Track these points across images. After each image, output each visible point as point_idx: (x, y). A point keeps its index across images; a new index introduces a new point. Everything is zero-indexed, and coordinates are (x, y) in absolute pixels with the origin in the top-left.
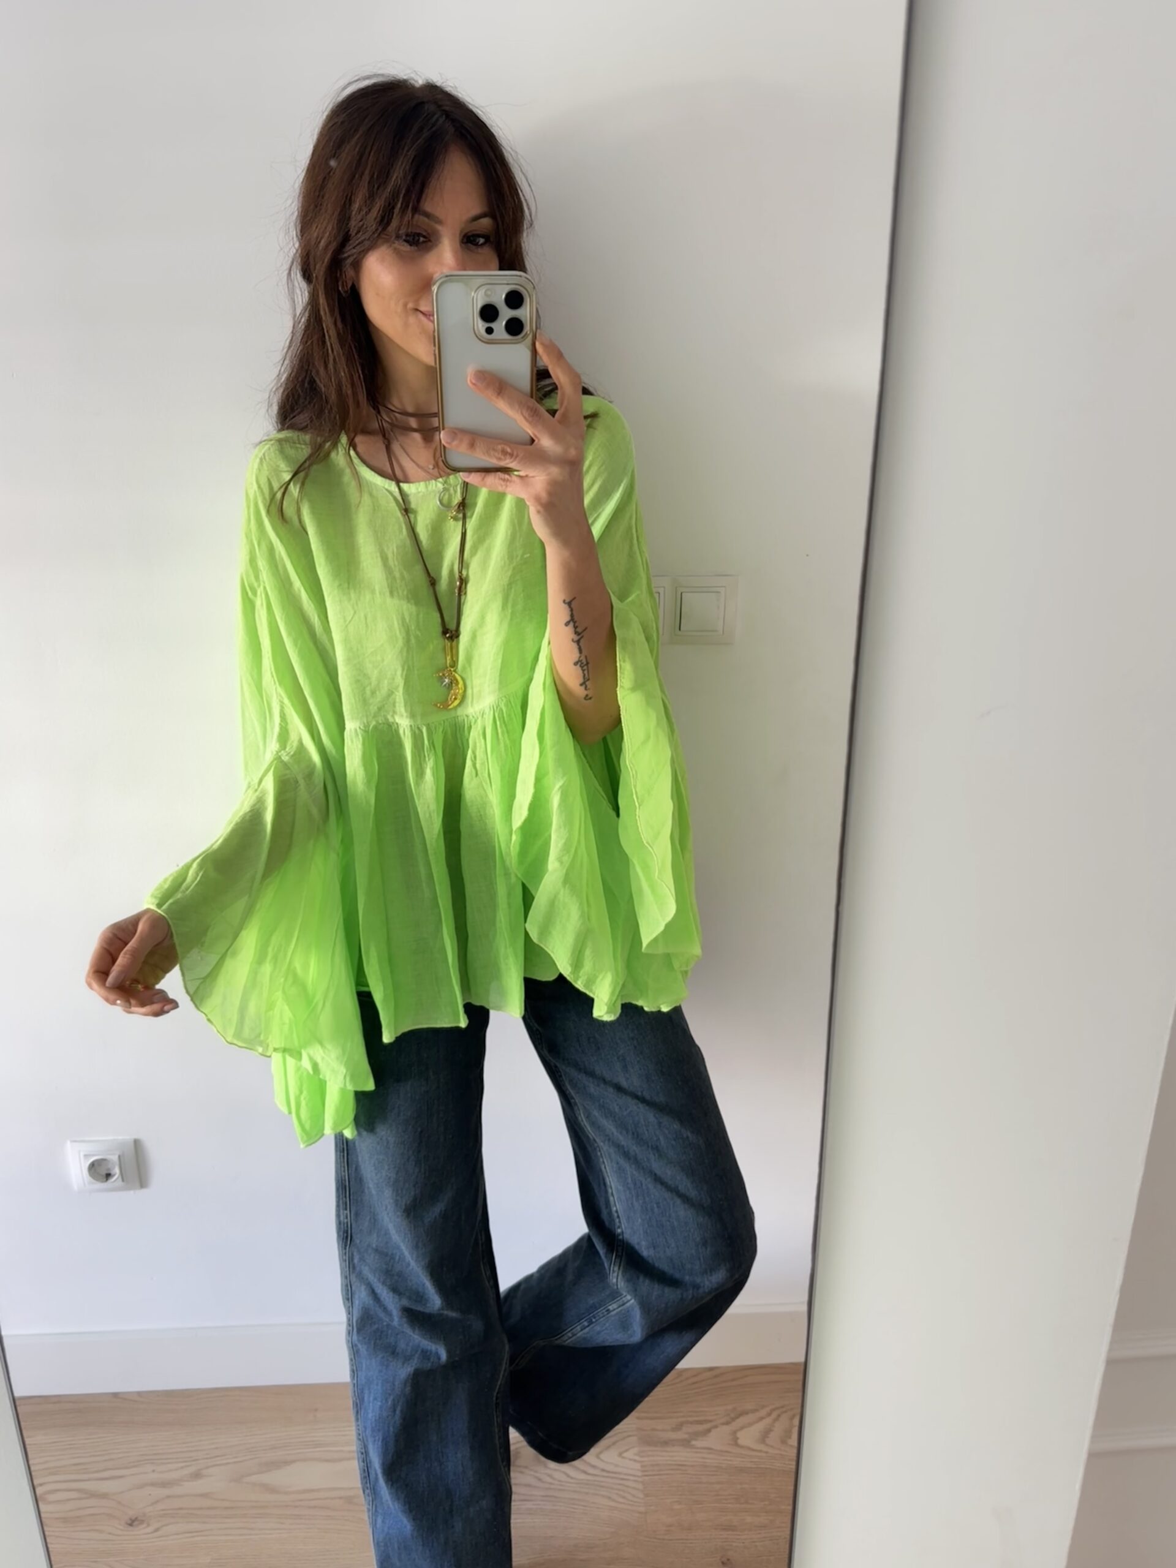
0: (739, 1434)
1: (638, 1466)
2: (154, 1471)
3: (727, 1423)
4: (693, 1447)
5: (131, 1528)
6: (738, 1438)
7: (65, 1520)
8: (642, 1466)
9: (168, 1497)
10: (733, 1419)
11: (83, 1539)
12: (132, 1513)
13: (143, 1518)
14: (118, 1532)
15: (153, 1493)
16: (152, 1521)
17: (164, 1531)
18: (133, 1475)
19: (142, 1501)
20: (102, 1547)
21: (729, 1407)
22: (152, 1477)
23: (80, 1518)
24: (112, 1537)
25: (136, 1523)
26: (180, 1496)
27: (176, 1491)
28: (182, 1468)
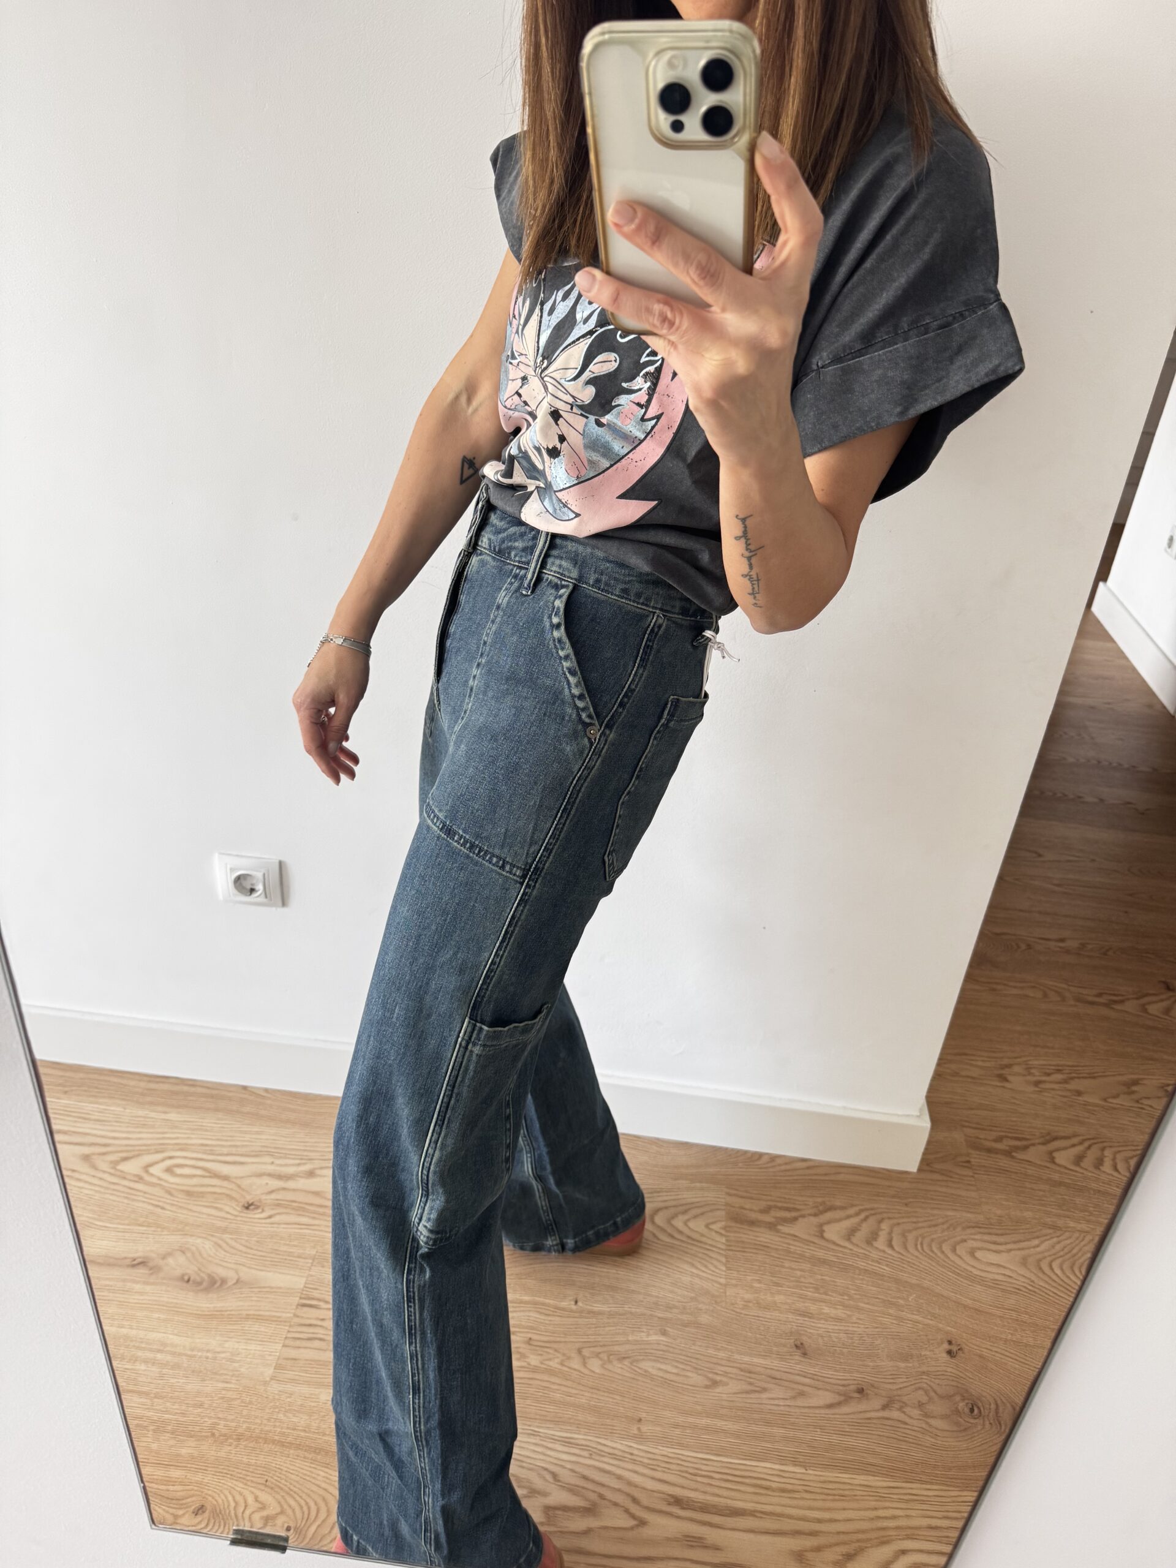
0: (825, 1228)
1: (723, 1240)
2: (273, 1163)
3: (815, 1215)
4: (778, 1231)
5: (246, 1211)
6: (822, 1232)
7: (189, 1194)
8: (727, 1240)
9: (284, 1189)
10: (822, 1212)
11: (203, 1213)
12: (249, 1198)
13: (259, 1204)
14: (236, 1213)
15: (270, 1182)
16: (266, 1209)
17: (276, 1219)
18: (253, 1163)
19: (258, 1188)
20: (219, 1223)
21: (820, 1200)
22: (270, 1168)
23: (202, 1195)
24: (229, 1216)
25: (252, 1207)
26: (294, 1190)
27: (291, 1184)
28: (298, 1165)
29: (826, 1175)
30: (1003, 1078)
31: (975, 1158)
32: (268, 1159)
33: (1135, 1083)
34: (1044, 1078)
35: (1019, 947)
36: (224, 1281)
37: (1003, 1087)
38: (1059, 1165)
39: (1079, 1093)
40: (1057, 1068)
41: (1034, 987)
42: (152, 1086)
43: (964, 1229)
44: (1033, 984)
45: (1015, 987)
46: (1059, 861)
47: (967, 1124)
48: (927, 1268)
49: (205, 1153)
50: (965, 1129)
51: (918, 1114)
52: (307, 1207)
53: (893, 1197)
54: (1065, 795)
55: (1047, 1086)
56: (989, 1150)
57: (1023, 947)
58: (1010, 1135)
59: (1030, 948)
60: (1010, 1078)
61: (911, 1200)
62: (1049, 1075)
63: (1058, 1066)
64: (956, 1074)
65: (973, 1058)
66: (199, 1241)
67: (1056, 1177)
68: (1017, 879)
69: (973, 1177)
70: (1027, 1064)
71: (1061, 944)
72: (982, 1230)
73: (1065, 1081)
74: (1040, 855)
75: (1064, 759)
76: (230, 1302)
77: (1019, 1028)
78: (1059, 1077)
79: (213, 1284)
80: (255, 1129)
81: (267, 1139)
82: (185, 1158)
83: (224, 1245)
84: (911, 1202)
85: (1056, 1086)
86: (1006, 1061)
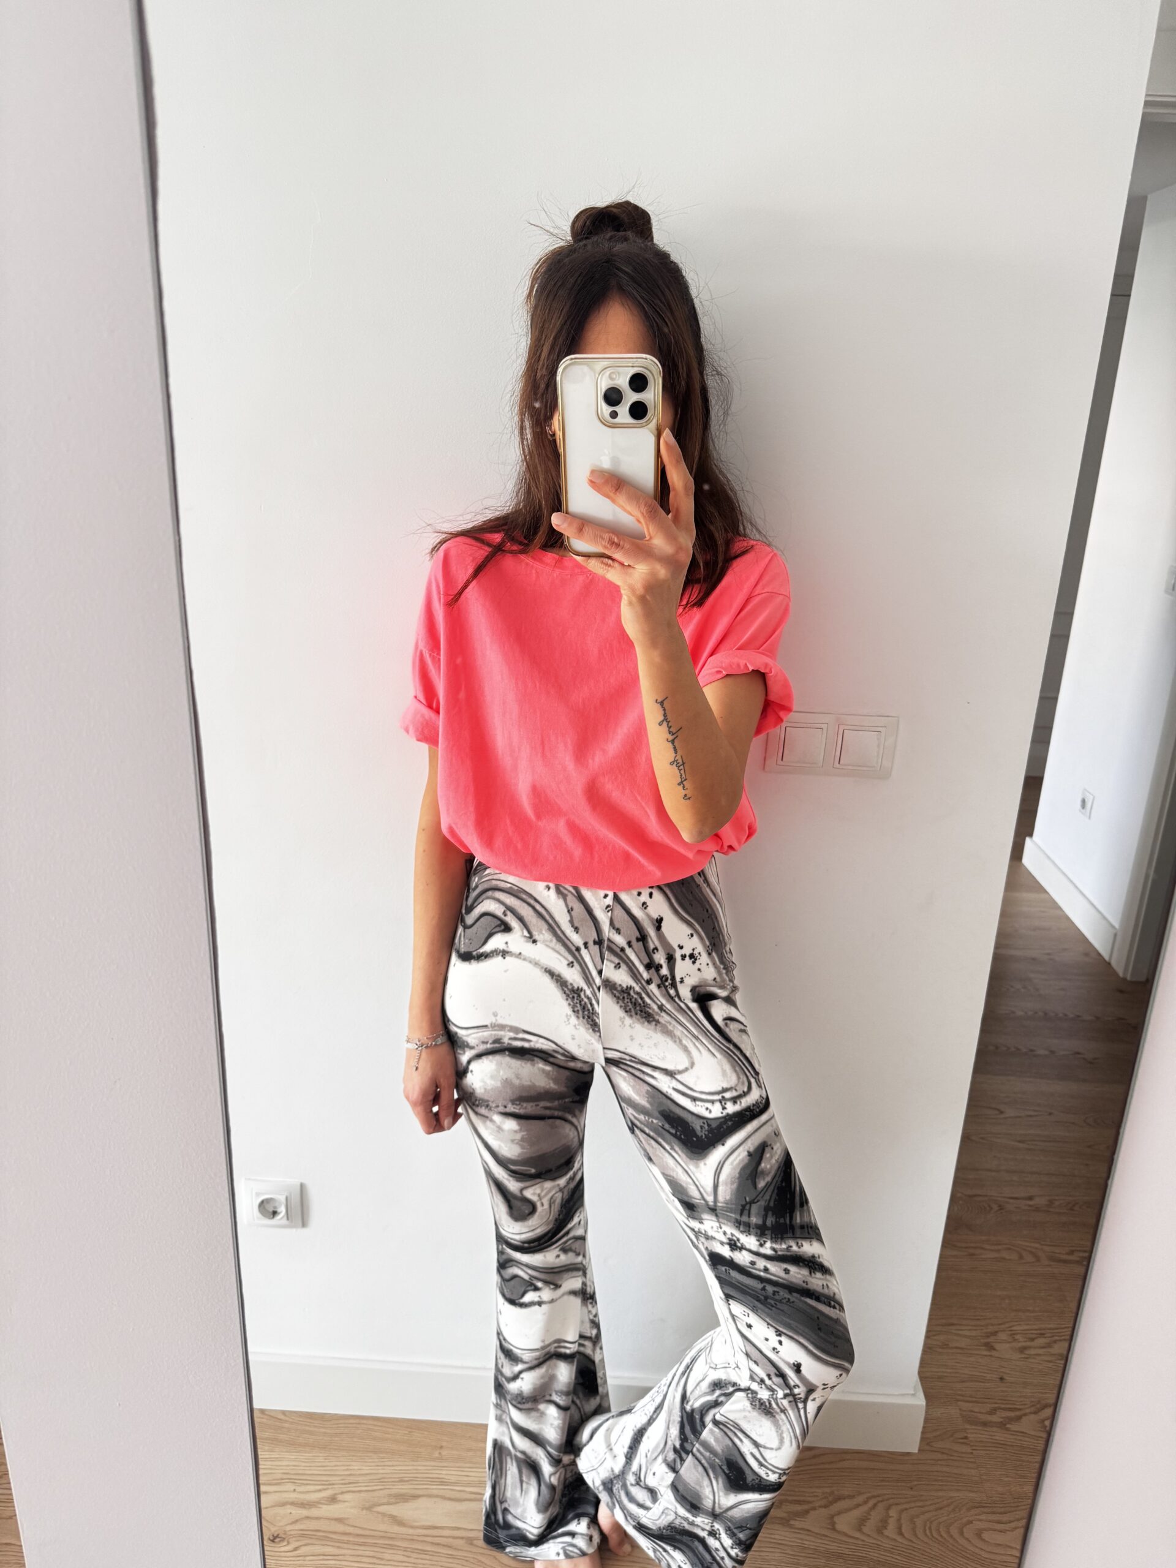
0: (836, 1519)
2: (294, 1490)
3: (825, 1507)
4: (791, 1526)
5: (273, 1545)
6: (833, 1524)
9: (307, 1518)
10: (831, 1503)
12: (273, 1530)
13: (283, 1536)
15: (293, 1512)
16: (291, 1540)
17: (303, 1550)
19: (283, 1519)
21: (828, 1490)
22: (293, 1496)
25: (276, 1541)
26: (317, 1518)
27: (314, 1512)
28: (320, 1491)
29: (831, 1463)
30: (990, 1347)
31: (972, 1433)
32: (291, 1487)
34: (1029, 1344)
35: (991, 1208)
37: (991, 1356)
40: (1039, 1332)
41: (1010, 1249)
43: (969, 1510)
44: (1009, 1246)
45: (992, 1250)
46: (1020, 1117)
47: (961, 1398)
48: (937, 1554)
50: (959, 1403)
51: (912, 1392)
52: (334, 1536)
53: (898, 1481)
54: (1018, 1049)
55: (1032, 1352)
56: (985, 1424)
57: (995, 1207)
58: (1003, 1406)
59: (1001, 1209)
60: (997, 1346)
61: (916, 1483)
62: (1032, 1340)
63: (1040, 1329)
64: (945, 1346)
65: (958, 1327)
68: (982, 1138)
69: (972, 1453)
70: (1011, 1331)
71: (1031, 1203)
72: (985, 1510)
73: (1049, 1345)
74: (1002, 1112)
75: (1013, 1012)
77: (999, 1293)
78: (1041, 1341)
80: (274, 1455)
81: (288, 1466)
84: (916, 1485)
85: (1041, 1351)
86: (991, 1329)
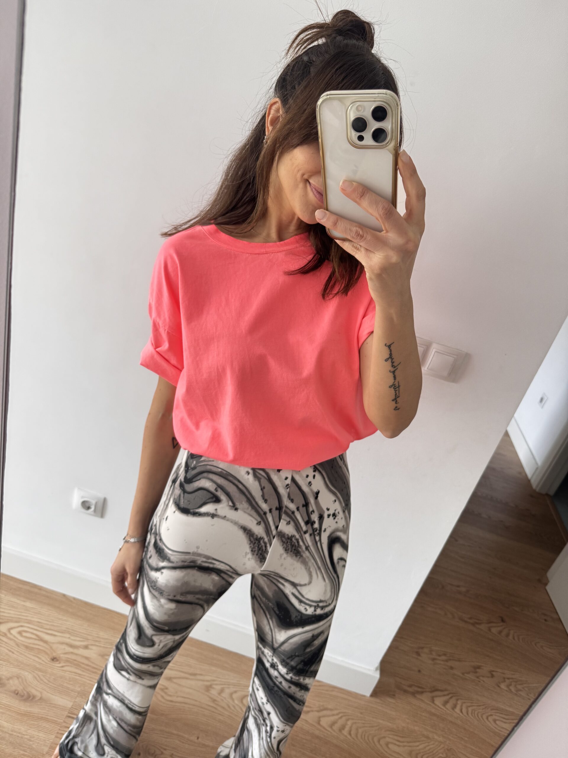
0: (322, 719)
2: (69, 638)
3: (318, 711)
5: (52, 662)
7: (27, 647)
9: (72, 653)
11: (31, 659)
12: (54, 655)
13: (59, 659)
14: (47, 661)
15: (66, 648)
16: (61, 662)
17: (66, 668)
18: (60, 636)
19: (60, 650)
20: (38, 666)
21: (322, 704)
22: (68, 641)
23: (32, 649)
24: (43, 663)
25: (55, 660)
26: (76, 654)
27: (76, 651)
28: (81, 641)
29: (327, 691)
30: (418, 654)
31: (398, 694)
32: (68, 636)
33: (479, 667)
34: (438, 657)
36: (34, 697)
37: (418, 659)
38: (436, 705)
39: (452, 668)
40: (444, 653)
41: (441, 609)
42: (21, 586)
43: (386, 731)
44: (441, 607)
47: (398, 675)
48: (365, 749)
49: (38, 626)
50: (396, 677)
51: (375, 670)
52: (81, 665)
53: (356, 708)
55: (439, 662)
58: (416, 684)
60: (422, 654)
62: (440, 656)
64: (399, 649)
65: (406, 641)
66: (26, 673)
67: (433, 710)
69: (394, 703)
70: (431, 648)
71: (458, 589)
72: (394, 733)
73: (447, 661)
76: (35, 710)
77: (430, 629)
78: (444, 658)
79: (28, 698)
80: (65, 618)
81: (69, 625)
82: (29, 627)
83: (38, 678)
84: (364, 713)
85: (442, 663)
86: (421, 645)
